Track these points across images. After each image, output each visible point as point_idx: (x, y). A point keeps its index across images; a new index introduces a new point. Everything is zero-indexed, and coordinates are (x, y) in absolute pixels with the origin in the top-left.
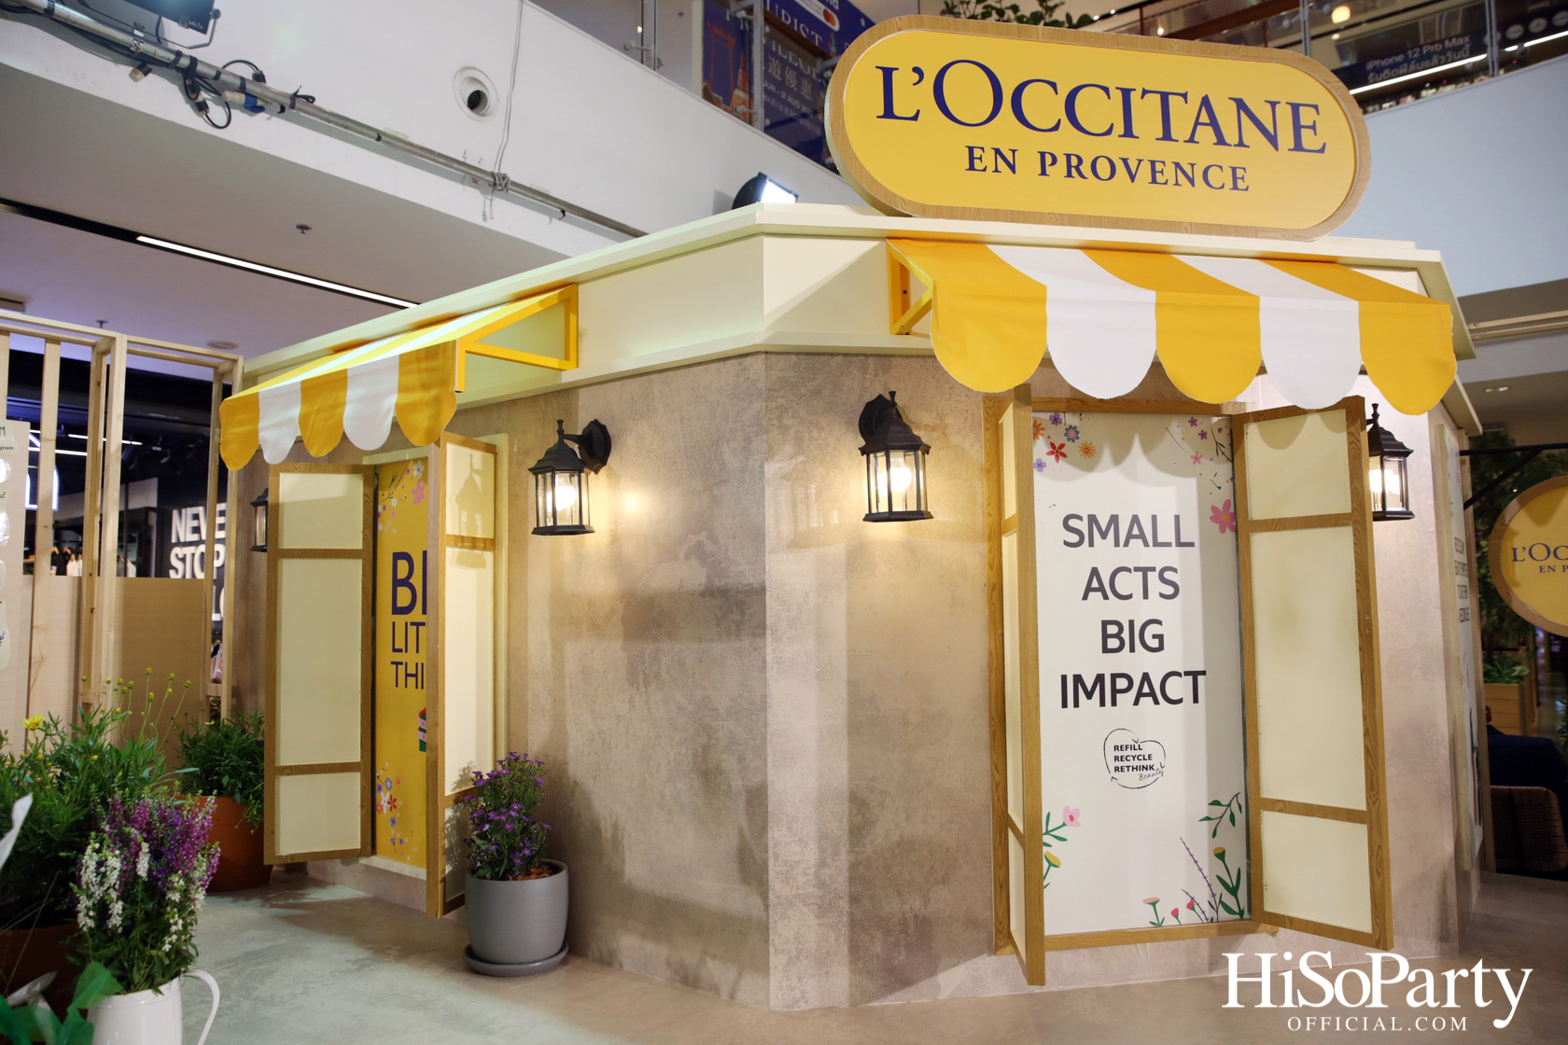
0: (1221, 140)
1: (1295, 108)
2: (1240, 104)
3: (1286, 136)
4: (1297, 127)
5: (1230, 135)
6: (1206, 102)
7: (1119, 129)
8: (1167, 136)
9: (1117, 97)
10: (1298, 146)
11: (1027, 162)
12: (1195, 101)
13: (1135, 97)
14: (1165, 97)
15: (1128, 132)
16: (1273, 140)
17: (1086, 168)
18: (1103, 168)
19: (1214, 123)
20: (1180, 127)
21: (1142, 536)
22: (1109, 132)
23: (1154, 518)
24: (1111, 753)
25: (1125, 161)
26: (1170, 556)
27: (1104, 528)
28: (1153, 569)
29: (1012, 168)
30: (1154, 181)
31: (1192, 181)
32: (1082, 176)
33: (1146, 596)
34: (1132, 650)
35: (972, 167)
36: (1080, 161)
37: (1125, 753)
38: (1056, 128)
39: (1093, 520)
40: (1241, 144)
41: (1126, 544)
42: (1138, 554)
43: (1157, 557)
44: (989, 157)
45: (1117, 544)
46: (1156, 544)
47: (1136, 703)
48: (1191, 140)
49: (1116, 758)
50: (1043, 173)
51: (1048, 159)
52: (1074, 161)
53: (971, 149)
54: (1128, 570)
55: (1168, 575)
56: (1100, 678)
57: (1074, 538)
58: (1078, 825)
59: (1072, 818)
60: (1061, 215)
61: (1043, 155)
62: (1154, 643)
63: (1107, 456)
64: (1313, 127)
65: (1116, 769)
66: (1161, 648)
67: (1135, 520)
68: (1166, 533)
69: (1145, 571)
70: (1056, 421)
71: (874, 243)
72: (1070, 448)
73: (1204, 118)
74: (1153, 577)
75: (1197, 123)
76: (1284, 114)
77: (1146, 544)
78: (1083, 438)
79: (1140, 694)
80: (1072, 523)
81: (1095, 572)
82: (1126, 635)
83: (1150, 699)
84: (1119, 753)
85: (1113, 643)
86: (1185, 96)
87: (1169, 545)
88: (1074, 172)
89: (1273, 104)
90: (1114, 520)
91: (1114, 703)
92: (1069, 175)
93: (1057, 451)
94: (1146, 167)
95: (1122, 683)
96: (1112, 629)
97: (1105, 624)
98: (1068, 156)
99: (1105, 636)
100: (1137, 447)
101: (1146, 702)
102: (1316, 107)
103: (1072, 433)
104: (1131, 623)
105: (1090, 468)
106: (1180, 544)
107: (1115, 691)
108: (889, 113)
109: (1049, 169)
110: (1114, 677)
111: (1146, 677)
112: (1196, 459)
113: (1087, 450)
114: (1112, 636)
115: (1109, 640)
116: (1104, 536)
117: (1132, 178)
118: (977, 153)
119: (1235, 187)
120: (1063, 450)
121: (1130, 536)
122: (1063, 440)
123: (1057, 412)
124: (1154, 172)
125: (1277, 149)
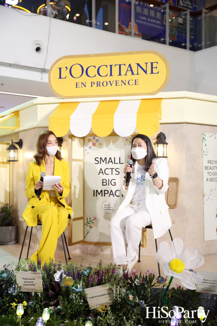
0: (133, 74)
1: (152, 63)
2: (138, 65)
3: (149, 71)
4: (152, 68)
5: (135, 72)
6: (130, 65)
7: (109, 74)
8: (120, 74)
9: (109, 67)
10: (152, 73)
11: (88, 85)
12: (127, 65)
13: (113, 67)
14: (120, 65)
15: (111, 75)
16: (146, 72)
17: (101, 84)
18: (105, 84)
19: (131, 70)
20: (123, 72)
21: (112, 162)
22: (107, 76)
23: (115, 158)
24: (104, 206)
25: (110, 82)
26: (118, 166)
27: (103, 160)
28: (114, 169)
29: (85, 86)
30: (116, 85)
31: (125, 84)
32: (100, 86)
33: (112, 174)
34: (109, 185)
35: (77, 87)
36: (100, 83)
37: (107, 206)
38: (95, 76)
39: (101, 158)
40: (138, 74)
41: (108, 163)
42: (111, 165)
43: (115, 166)
44: (80, 85)
45: (106, 163)
46: (115, 163)
47: (109, 196)
48: (126, 75)
49: (105, 207)
50: (92, 86)
51: (93, 83)
52: (98, 83)
53: (77, 83)
54: (108, 169)
55: (117, 170)
56: (102, 191)
57: (97, 162)
58: (96, 220)
59: (95, 219)
60: (94, 95)
61: (92, 82)
62: (114, 184)
63: (104, 145)
64: (156, 68)
65: (105, 209)
66: (115, 185)
67: (110, 158)
68: (117, 161)
69: (112, 169)
70: (94, 138)
71: (59, 104)
72: (97, 144)
73: (129, 69)
74: (114, 170)
75: (127, 70)
76: (149, 66)
77: (112, 163)
78: (100, 142)
79: (110, 194)
80: (97, 159)
81: (101, 169)
82: (107, 182)
83: (112, 195)
84: (105, 206)
85: (105, 184)
86: (125, 65)
87: (118, 163)
88: (98, 85)
89: (146, 63)
90: (106, 158)
91: (104, 196)
92: (97, 86)
93: (94, 145)
94: (115, 83)
95: (106, 192)
96: (104, 181)
97: (103, 180)
98: (97, 82)
99: (103, 182)
100: (111, 143)
101: (112, 196)
102: (157, 63)
103: (97, 141)
104: (109, 180)
105: (101, 148)
106: (120, 163)
107: (105, 194)
108: (60, 78)
109: (93, 85)
110: (105, 191)
111: (111, 191)
112: (125, 145)
113: (100, 144)
114: (104, 182)
115: (104, 183)
116: (103, 162)
117: (111, 85)
118: (78, 84)
119: (136, 84)
120: (95, 144)
121: (109, 162)
122: (95, 142)
123: (94, 136)
124: (116, 83)
125: (146, 74)
